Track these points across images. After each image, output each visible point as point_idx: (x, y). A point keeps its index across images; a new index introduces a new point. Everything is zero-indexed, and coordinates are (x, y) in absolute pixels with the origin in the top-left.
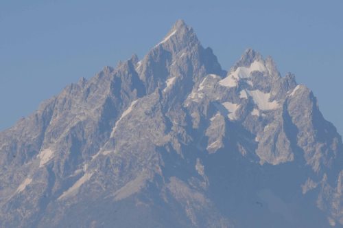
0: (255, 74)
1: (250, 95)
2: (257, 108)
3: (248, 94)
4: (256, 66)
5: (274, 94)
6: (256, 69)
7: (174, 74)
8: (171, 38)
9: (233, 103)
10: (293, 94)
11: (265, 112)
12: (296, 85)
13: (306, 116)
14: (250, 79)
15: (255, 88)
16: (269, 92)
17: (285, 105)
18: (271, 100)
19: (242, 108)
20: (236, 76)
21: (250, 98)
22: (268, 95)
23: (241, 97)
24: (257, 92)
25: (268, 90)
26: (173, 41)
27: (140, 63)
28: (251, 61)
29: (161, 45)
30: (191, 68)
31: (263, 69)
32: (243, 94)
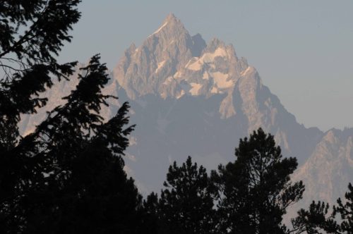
0: (218, 58)
1: (212, 76)
2: (216, 86)
3: (209, 75)
4: (219, 52)
5: (231, 74)
6: (218, 55)
7: (165, 57)
8: (162, 29)
9: (197, 83)
10: (244, 74)
11: (222, 90)
12: (248, 66)
13: (251, 92)
14: (213, 63)
15: (217, 70)
16: (227, 73)
17: (237, 84)
18: (228, 80)
19: (203, 87)
20: (202, 62)
21: (211, 79)
22: (226, 76)
23: (204, 78)
24: (218, 73)
25: (227, 71)
26: (164, 31)
27: (137, 50)
28: (216, 48)
29: (154, 35)
30: (178, 52)
31: (225, 54)
32: (206, 76)
